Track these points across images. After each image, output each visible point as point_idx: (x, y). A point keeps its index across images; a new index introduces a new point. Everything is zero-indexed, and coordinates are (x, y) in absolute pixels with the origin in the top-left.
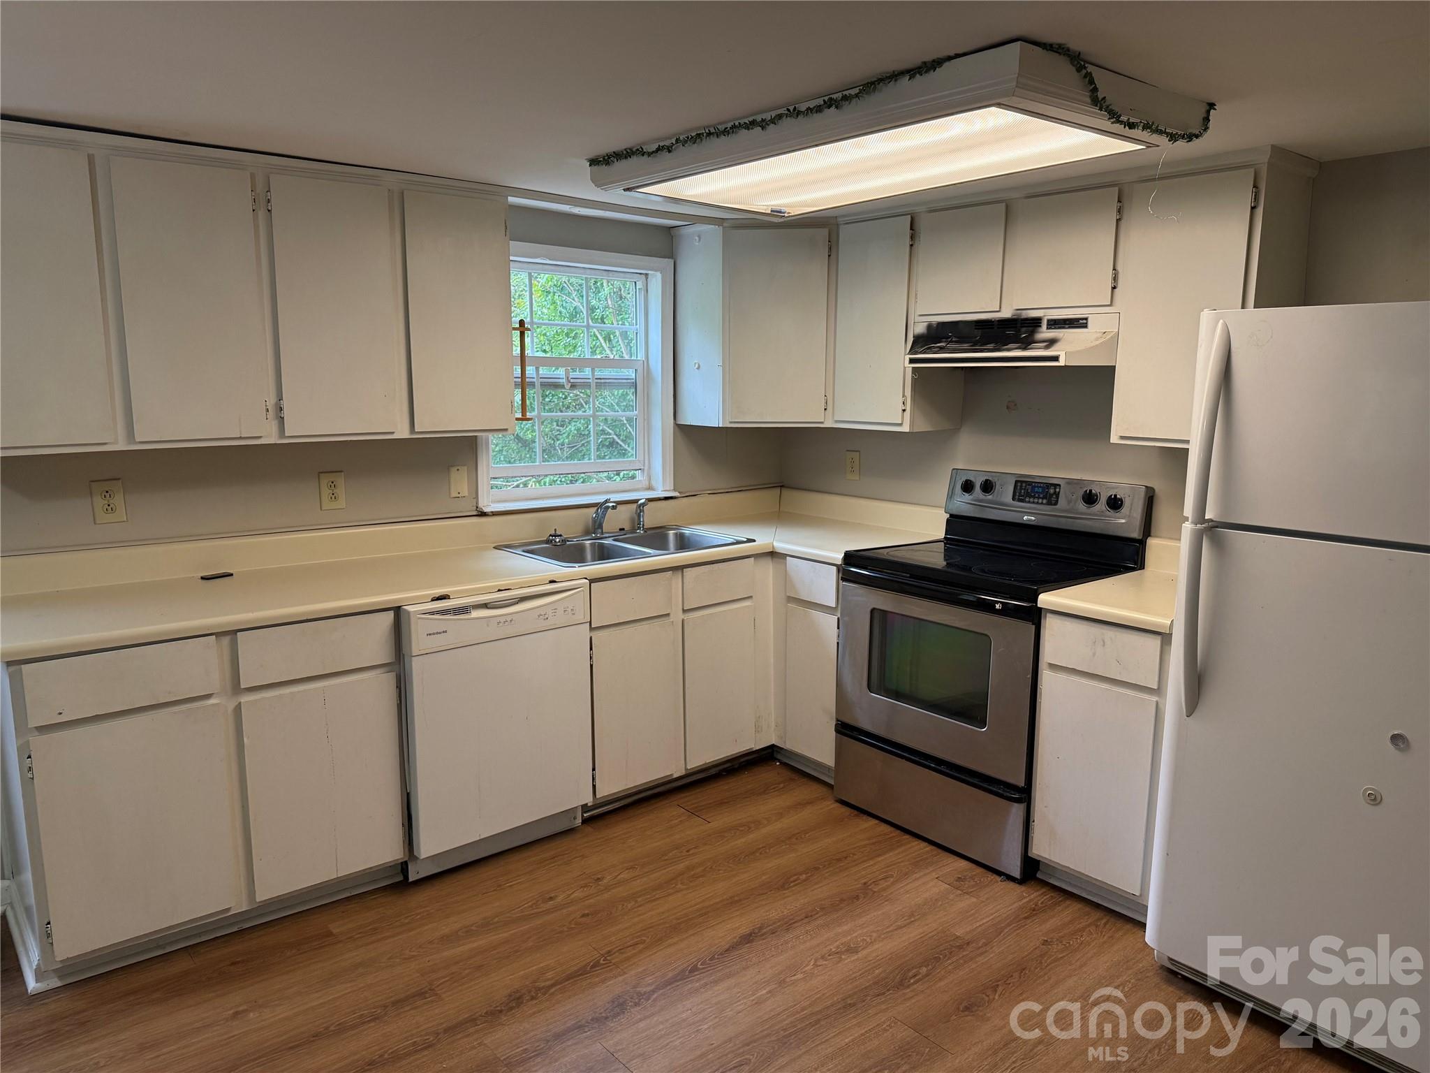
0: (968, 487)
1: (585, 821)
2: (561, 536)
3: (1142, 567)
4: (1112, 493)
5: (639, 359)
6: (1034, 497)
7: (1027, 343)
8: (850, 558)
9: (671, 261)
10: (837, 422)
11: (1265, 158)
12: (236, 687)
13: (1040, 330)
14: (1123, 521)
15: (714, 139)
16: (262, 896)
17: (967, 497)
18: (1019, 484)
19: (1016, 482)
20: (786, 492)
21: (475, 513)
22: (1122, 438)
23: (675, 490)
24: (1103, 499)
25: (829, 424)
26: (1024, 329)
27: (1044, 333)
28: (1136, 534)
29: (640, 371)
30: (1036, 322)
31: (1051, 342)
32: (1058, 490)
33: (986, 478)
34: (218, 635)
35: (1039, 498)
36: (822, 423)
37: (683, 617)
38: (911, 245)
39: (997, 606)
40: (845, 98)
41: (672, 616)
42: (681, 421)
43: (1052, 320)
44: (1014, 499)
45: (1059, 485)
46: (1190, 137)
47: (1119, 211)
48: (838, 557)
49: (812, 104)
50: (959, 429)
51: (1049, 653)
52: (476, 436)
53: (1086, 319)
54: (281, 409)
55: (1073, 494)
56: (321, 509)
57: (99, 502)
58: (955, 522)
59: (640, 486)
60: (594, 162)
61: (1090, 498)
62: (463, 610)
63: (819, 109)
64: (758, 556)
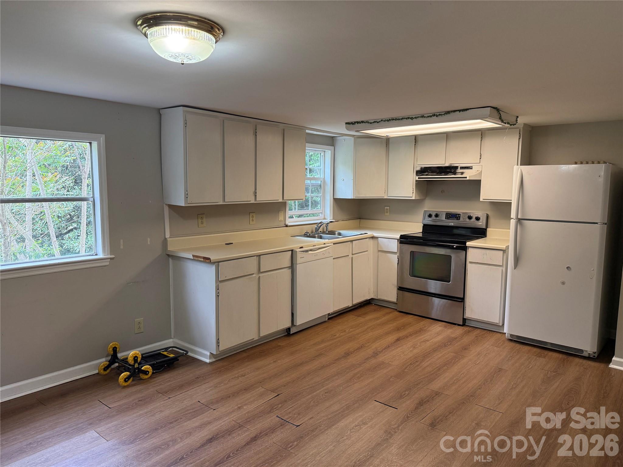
0: (430, 216)
1: (329, 319)
2: (308, 233)
3: (486, 237)
4: (477, 216)
5: (321, 177)
6: (452, 218)
7: (455, 173)
8: (402, 237)
9: (333, 147)
10: (388, 197)
11: (522, 126)
12: (259, 271)
13: (458, 169)
14: (481, 223)
15: (394, 121)
16: (262, 335)
17: (430, 219)
18: (447, 214)
19: (446, 214)
20: (362, 221)
21: (285, 226)
22: (484, 199)
23: (333, 219)
24: (474, 218)
25: (386, 197)
26: (453, 169)
27: (459, 170)
28: (484, 227)
29: (322, 181)
30: (457, 167)
31: (462, 173)
32: (460, 216)
33: (436, 213)
34: (257, 256)
35: (454, 218)
36: (384, 197)
37: (352, 256)
38: (415, 145)
39: (454, 247)
40: (440, 115)
41: (349, 256)
42: (336, 197)
43: (461, 167)
44: (446, 219)
45: (460, 214)
46: (514, 125)
47: (482, 138)
48: (398, 237)
49: (429, 115)
50: (425, 199)
51: (469, 259)
52: (286, 202)
53: (472, 167)
54: (256, 193)
55: (464, 216)
56: (250, 224)
57: (200, 221)
58: (425, 226)
59: (322, 218)
60: (346, 123)
61: (470, 218)
62: (307, 251)
63: (431, 116)
64: (369, 238)
